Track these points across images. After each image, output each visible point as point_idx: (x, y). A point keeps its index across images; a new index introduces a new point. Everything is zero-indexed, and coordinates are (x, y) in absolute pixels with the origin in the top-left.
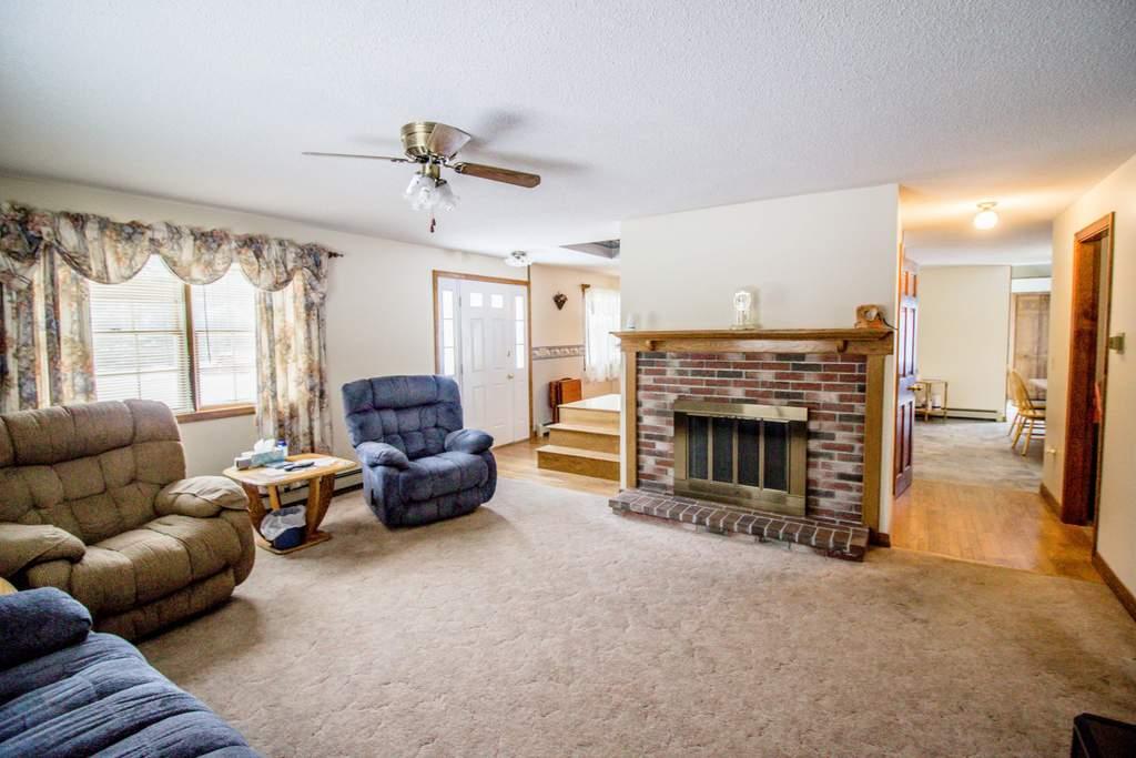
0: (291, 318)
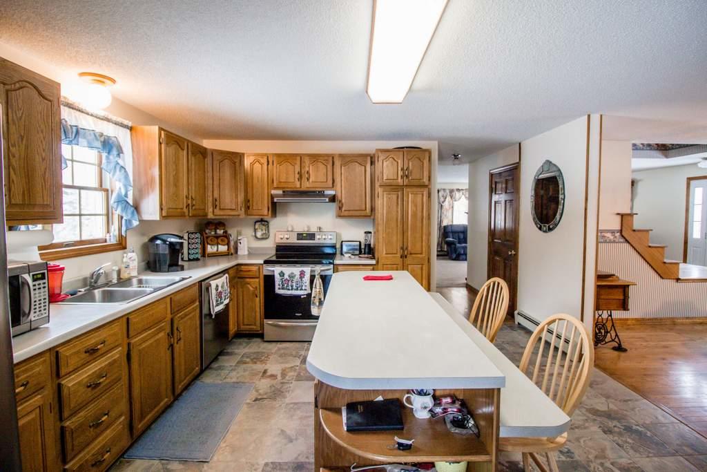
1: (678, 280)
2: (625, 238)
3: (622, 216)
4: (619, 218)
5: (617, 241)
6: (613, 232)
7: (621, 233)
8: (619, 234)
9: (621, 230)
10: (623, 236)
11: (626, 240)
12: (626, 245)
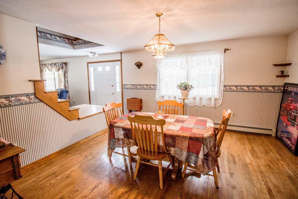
0: (61, 76)
1: (79, 119)
2: (39, 99)
3: (35, 82)
4: (32, 84)
5: (32, 102)
6: (27, 95)
7: (35, 95)
8: (33, 96)
9: (35, 93)
10: (37, 98)
11: (40, 100)
12: (41, 104)
